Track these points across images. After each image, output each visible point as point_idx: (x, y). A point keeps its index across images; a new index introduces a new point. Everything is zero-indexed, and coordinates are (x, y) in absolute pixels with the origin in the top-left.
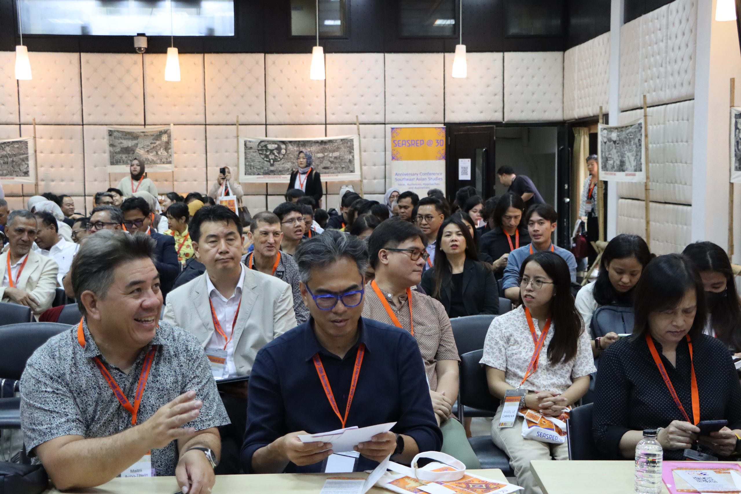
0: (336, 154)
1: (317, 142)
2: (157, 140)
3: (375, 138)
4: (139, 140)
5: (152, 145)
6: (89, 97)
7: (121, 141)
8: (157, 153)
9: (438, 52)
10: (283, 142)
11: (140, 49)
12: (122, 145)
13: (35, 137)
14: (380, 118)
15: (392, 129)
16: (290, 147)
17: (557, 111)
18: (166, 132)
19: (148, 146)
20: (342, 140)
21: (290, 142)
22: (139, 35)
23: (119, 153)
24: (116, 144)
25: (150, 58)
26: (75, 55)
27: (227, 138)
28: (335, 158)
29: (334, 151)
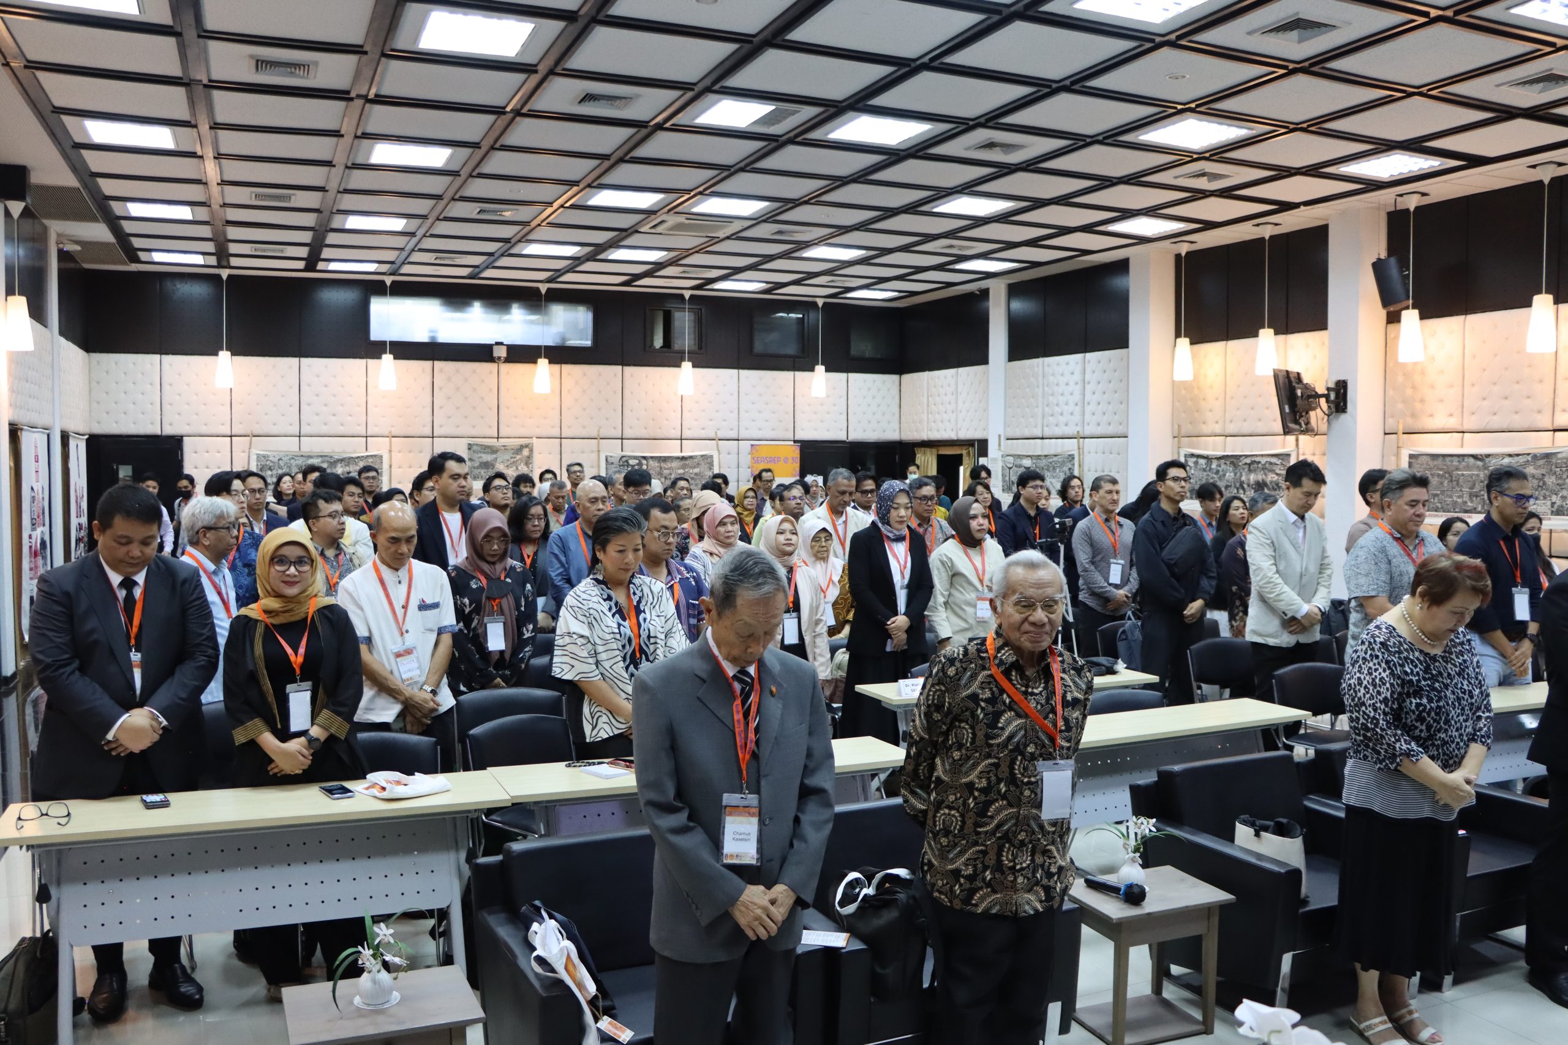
0: (696, 470)
1: (678, 458)
2: (517, 454)
3: (729, 454)
4: (498, 453)
5: (513, 460)
6: (441, 408)
7: (480, 455)
8: (517, 468)
9: (788, 370)
10: (644, 458)
11: (499, 358)
12: (481, 460)
13: (390, 451)
14: (734, 435)
15: (752, 445)
16: (651, 462)
17: (895, 430)
18: (527, 446)
19: (508, 460)
20: (702, 456)
21: (652, 457)
22: (498, 344)
23: (477, 468)
24: (474, 458)
25: (506, 368)
26: (429, 364)
27: (583, 452)
28: (696, 474)
29: (694, 467)
